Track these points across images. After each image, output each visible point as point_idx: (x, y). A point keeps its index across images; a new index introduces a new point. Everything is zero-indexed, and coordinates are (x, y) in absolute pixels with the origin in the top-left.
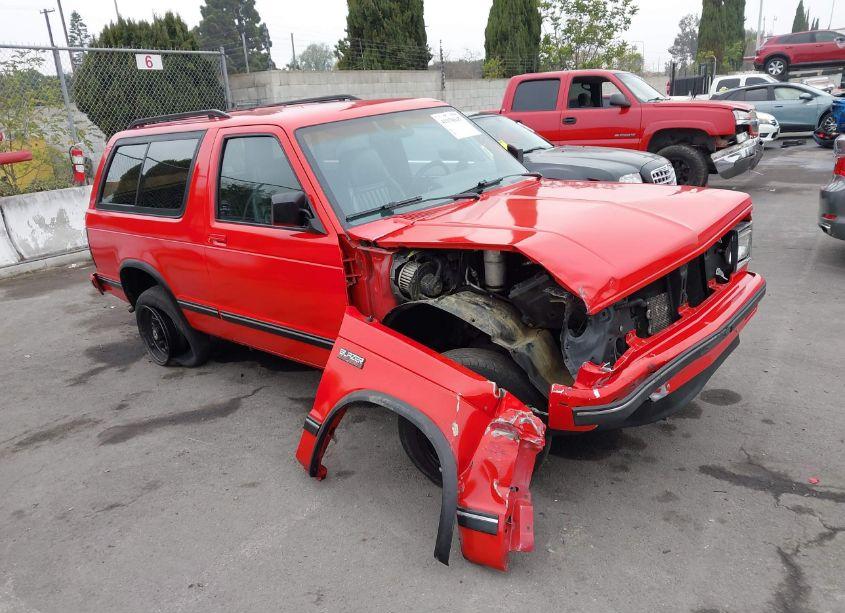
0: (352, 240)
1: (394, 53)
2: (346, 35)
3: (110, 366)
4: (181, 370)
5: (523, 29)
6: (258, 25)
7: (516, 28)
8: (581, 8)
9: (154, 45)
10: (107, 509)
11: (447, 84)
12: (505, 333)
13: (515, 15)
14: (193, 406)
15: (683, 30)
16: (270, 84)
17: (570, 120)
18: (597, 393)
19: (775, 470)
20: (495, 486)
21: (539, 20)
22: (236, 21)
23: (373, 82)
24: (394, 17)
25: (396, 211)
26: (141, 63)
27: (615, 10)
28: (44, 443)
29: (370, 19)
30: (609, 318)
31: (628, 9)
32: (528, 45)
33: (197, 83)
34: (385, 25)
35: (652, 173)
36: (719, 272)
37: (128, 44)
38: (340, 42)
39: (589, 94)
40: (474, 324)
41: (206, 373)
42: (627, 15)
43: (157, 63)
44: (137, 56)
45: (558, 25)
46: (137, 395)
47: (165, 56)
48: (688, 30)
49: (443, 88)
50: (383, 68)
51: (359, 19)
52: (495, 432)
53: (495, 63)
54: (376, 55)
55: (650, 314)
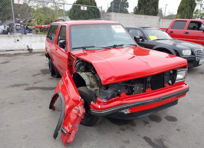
0: (71, 54)
1: (148, 11)
2: (137, 5)
3: (42, 74)
4: (54, 78)
5: (189, 7)
6: (126, 2)
7: (186, 7)
9: (86, 5)
10: (11, 104)
11: (161, 20)
12: (91, 85)
13: (187, 3)
14: (48, 86)
16: (112, 15)
17: (187, 33)
18: (99, 107)
19: (166, 145)
20: (70, 124)
21: (195, 5)
22: (121, 1)
24: (150, 1)
25: (87, 49)
26: (82, 8)
28: (15, 87)
29: (143, 2)
30: (115, 87)
32: (190, 11)
33: (94, 14)
34: (147, 3)
35: (195, 50)
36: (170, 82)
37: (81, 4)
38: (135, 7)
39: (197, 26)
40: (85, 81)
43: (86, 9)
44: (81, 7)
45: (202, 6)
46: (41, 81)
47: (88, 7)
49: (160, 21)
50: (145, 14)
51: (141, 1)
52: (74, 110)
53: (179, 15)
54: (143, 11)
55: (134, 89)
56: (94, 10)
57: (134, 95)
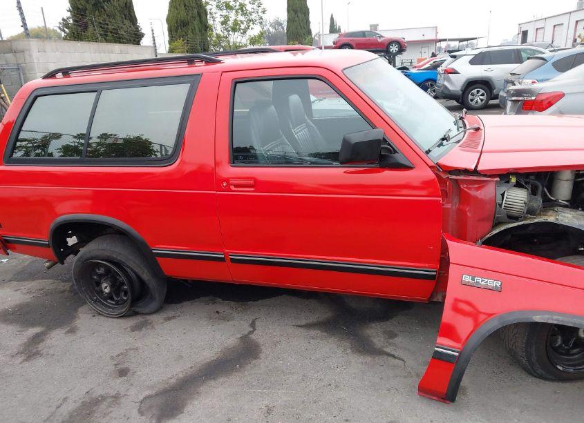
2: (69, 14)
8: (228, 7)
13: (192, 8)
15: (263, 29)
23: (109, 53)
27: (253, 11)
31: (260, 10)
32: (200, 31)
38: (63, 20)
41: (174, 317)
42: (260, 14)
48: (265, 29)
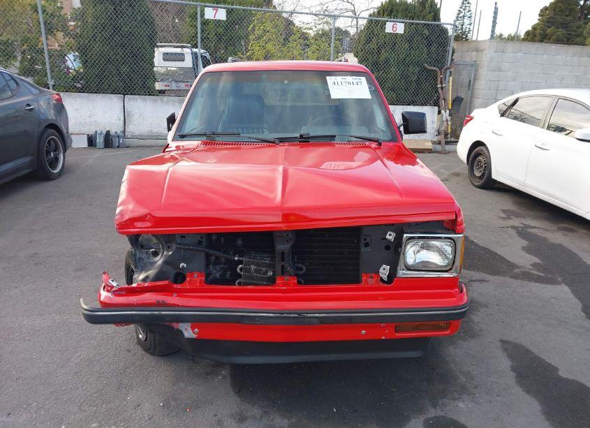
26: (389, 28)
33: (430, 45)
36: (385, 270)
43: (400, 28)
44: (388, 24)
55: (241, 269)
56: (426, 32)
57: (236, 287)
